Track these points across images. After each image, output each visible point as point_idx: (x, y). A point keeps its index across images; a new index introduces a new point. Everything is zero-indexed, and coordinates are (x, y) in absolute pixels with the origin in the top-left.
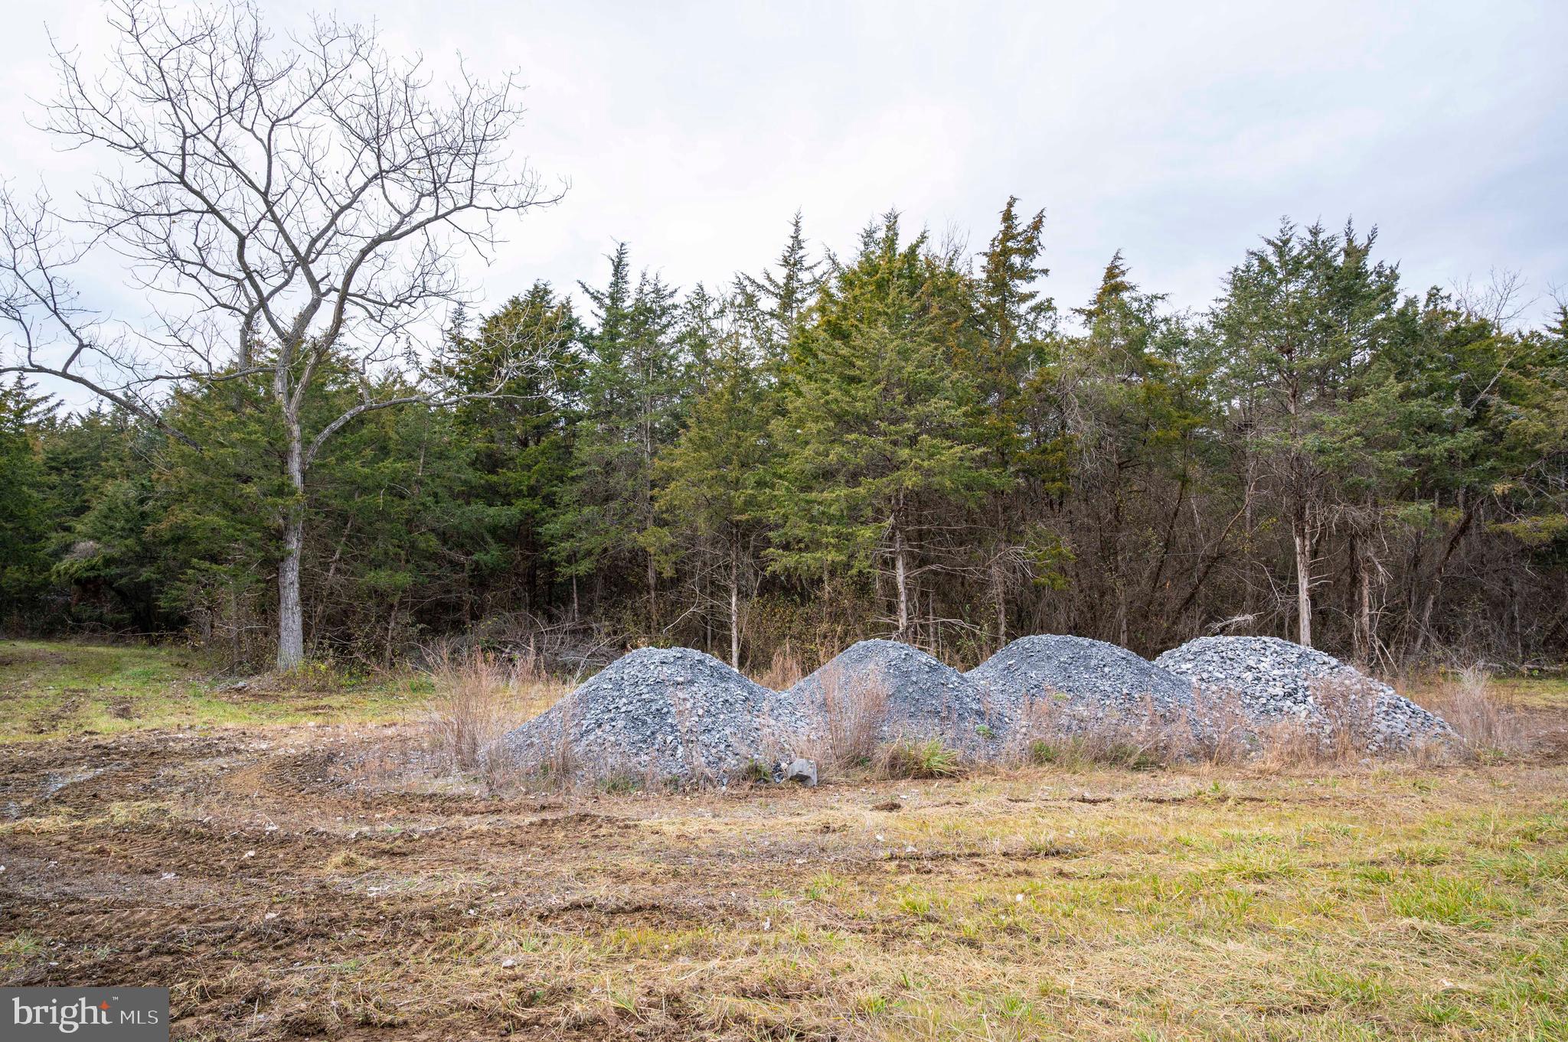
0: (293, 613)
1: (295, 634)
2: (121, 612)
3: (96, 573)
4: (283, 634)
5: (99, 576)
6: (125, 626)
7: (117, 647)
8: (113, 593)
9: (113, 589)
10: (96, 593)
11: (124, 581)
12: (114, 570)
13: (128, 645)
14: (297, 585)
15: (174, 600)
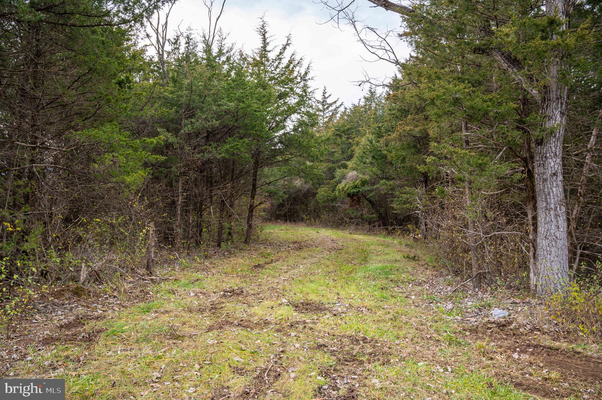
0: (557, 216)
1: (560, 243)
2: (372, 214)
3: (357, 190)
4: (542, 242)
5: (359, 191)
6: (374, 222)
7: (370, 235)
8: (367, 202)
9: (367, 199)
10: (359, 201)
11: (372, 194)
12: (367, 188)
13: (376, 234)
14: (560, 178)
15: (405, 203)
